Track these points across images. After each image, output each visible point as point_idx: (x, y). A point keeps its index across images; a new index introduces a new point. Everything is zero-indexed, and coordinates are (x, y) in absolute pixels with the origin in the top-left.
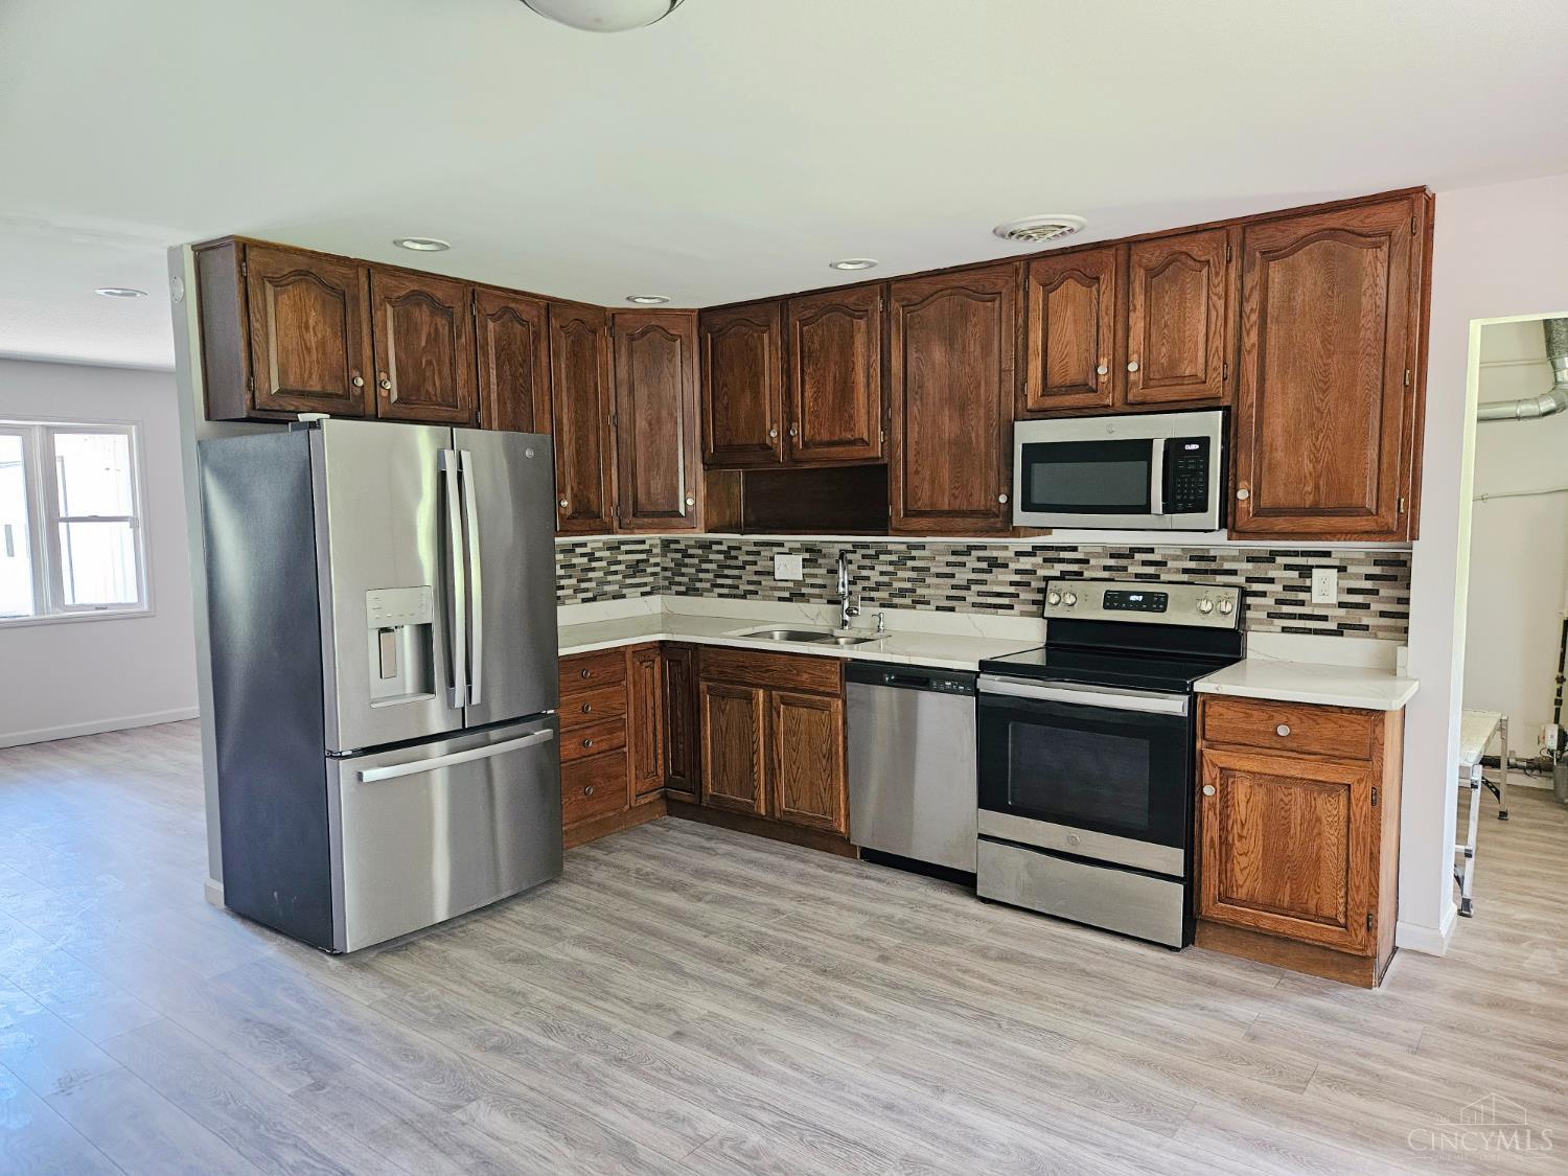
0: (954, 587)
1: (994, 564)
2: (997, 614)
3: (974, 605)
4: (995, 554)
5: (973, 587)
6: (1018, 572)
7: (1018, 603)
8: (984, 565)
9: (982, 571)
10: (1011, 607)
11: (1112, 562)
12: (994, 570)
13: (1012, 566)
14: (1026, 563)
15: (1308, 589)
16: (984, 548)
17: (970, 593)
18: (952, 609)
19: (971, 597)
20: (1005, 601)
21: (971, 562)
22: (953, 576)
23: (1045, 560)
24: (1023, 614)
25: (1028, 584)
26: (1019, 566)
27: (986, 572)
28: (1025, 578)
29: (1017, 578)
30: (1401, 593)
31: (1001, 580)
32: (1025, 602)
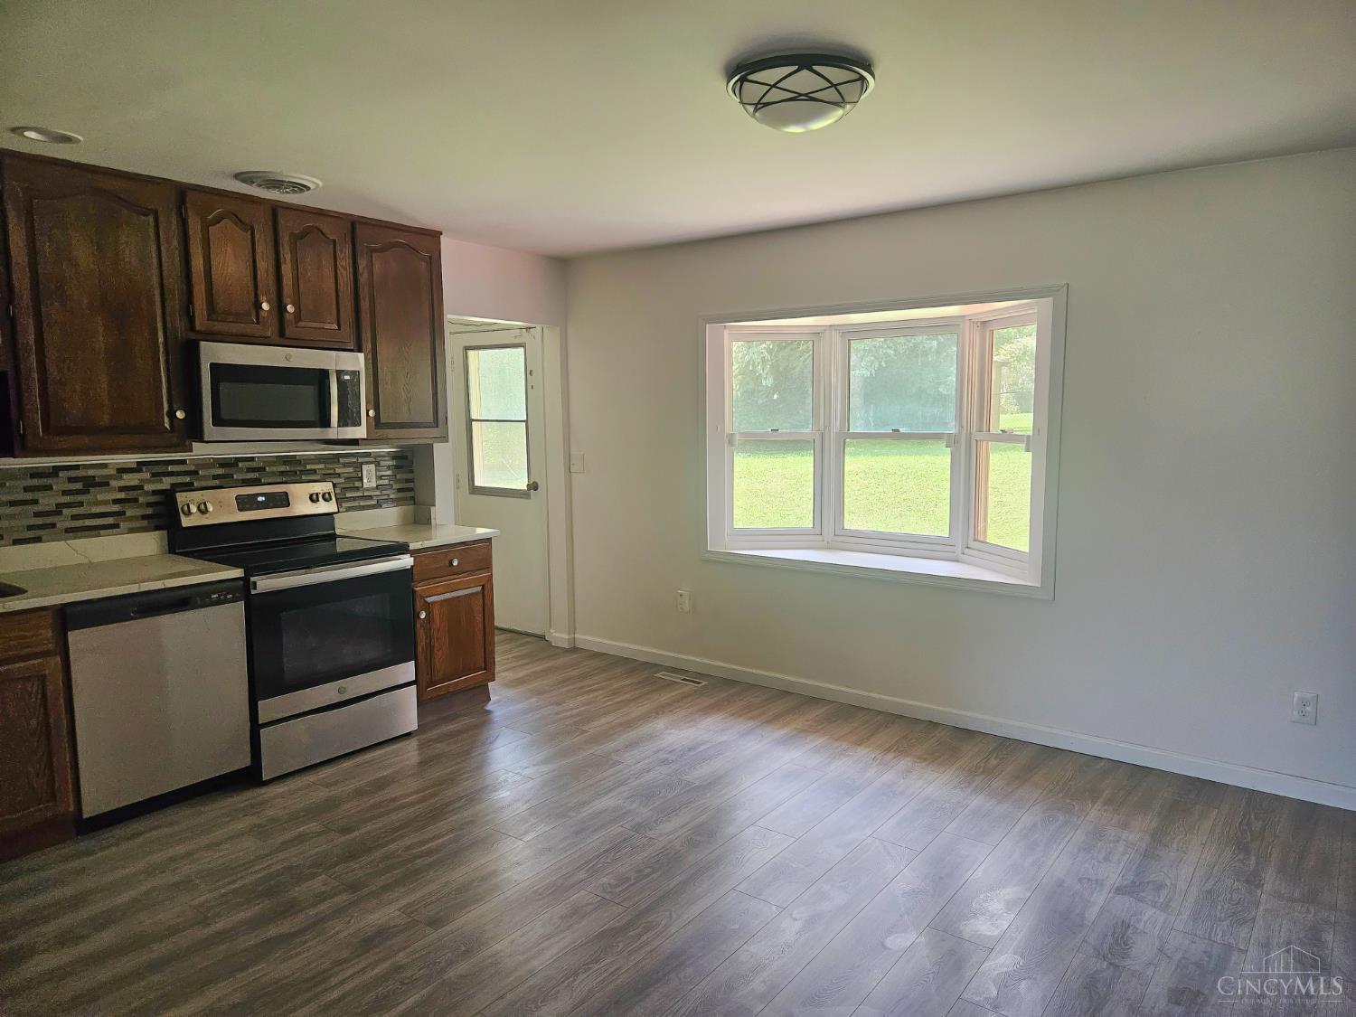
0: (37, 515)
1: (90, 483)
2: (99, 535)
3: (68, 530)
4: (91, 472)
5: (65, 511)
6: (121, 489)
7: (124, 521)
8: (79, 486)
9: (78, 492)
10: (116, 526)
11: (220, 471)
12: (92, 490)
13: (114, 483)
14: (131, 480)
15: (361, 479)
16: (77, 467)
17: (61, 518)
18: (38, 540)
19: (63, 522)
20: (110, 520)
21: (59, 484)
22: (36, 502)
23: (154, 475)
24: (131, 531)
25: (136, 500)
26: (122, 483)
27: (84, 493)
28: (132, 494)
29: (122, 495)
30: (409, 476)
31: (103, 500)
32: (131, 519)
